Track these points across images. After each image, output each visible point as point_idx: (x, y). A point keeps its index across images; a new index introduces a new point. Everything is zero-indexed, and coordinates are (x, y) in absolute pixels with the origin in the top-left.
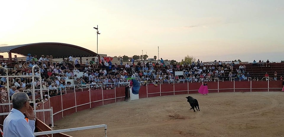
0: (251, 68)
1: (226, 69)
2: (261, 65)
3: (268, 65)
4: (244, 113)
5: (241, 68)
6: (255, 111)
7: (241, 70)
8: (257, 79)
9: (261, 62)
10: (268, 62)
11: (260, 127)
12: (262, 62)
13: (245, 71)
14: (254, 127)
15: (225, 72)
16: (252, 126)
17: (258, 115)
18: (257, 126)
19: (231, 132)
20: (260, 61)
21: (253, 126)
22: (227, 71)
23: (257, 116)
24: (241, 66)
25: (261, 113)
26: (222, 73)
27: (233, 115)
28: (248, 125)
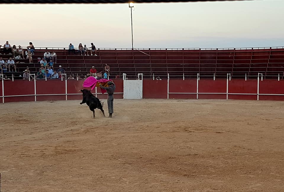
0: (64, 57)
1: (18, 57)
2: (83, 52)
3: (94, 53)
4: (52, 132)
5: (48, 55)
6: (73, 128)
7: (48, 60)
8: (75, 78)
9: (82, 46)
10: (93, 47)
11: (81, 150)
12: (84, 47)
13: (54, 62)
14: (70, 151)
15: (17, 63)
16: (66, 150)
17: (78, 132)
18: (76, 149)
19: (23, 164)
20: (80, 46)
21: (68, 149)
22: (20, 61)
23: (77, 134)
24: (48, 54)
25: (82, 130)
26: (11, 66)
27: (30, 136)
28: (59, 148)
